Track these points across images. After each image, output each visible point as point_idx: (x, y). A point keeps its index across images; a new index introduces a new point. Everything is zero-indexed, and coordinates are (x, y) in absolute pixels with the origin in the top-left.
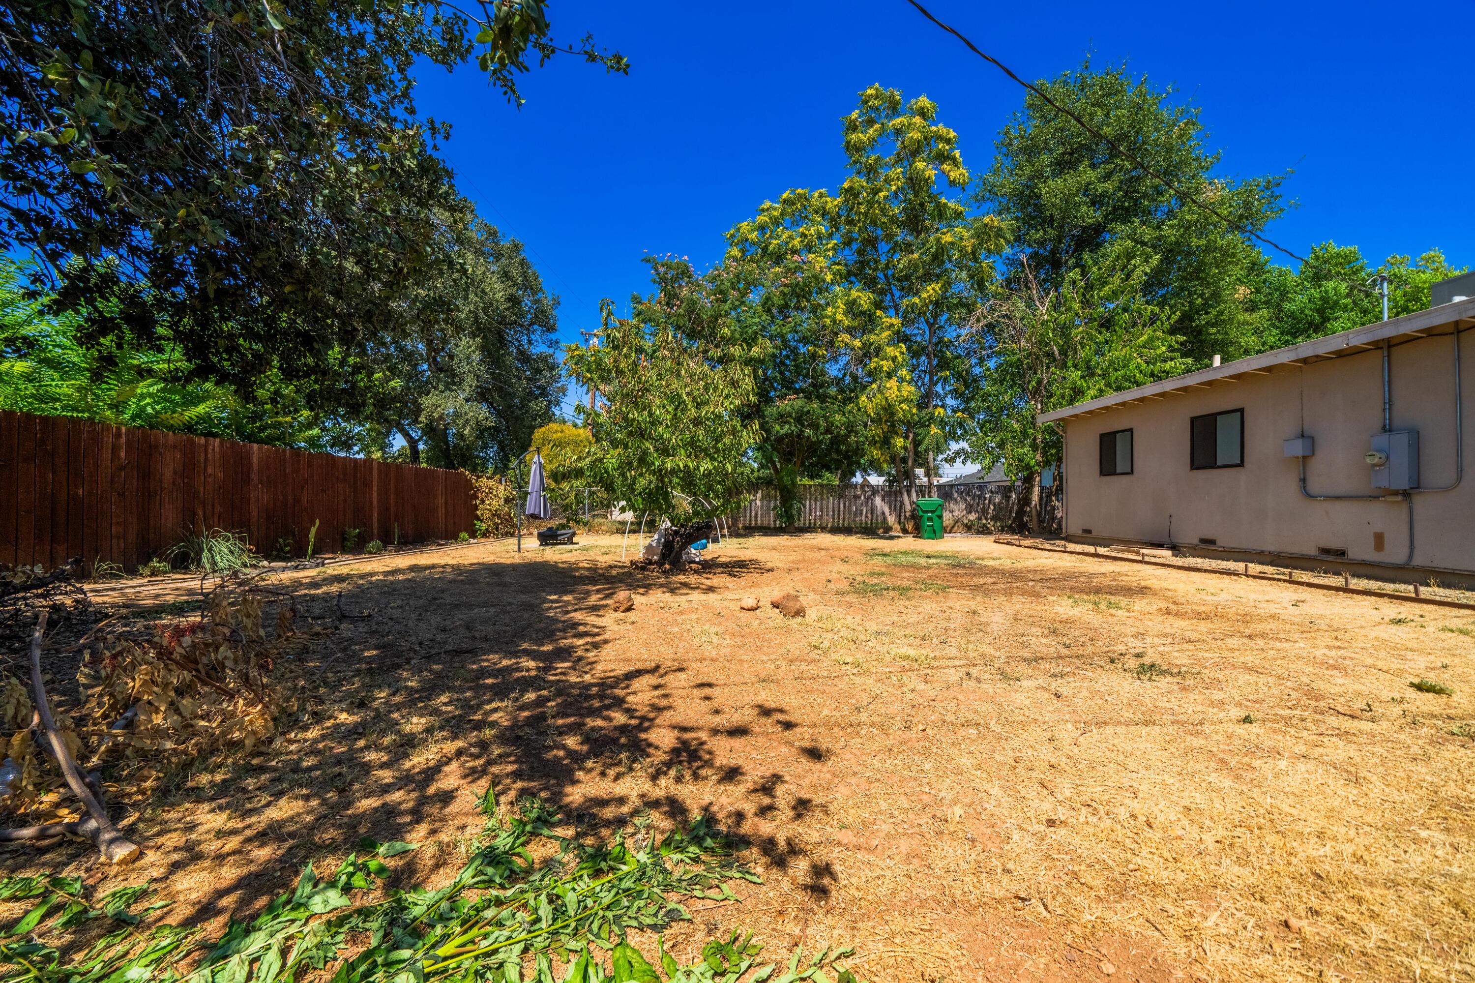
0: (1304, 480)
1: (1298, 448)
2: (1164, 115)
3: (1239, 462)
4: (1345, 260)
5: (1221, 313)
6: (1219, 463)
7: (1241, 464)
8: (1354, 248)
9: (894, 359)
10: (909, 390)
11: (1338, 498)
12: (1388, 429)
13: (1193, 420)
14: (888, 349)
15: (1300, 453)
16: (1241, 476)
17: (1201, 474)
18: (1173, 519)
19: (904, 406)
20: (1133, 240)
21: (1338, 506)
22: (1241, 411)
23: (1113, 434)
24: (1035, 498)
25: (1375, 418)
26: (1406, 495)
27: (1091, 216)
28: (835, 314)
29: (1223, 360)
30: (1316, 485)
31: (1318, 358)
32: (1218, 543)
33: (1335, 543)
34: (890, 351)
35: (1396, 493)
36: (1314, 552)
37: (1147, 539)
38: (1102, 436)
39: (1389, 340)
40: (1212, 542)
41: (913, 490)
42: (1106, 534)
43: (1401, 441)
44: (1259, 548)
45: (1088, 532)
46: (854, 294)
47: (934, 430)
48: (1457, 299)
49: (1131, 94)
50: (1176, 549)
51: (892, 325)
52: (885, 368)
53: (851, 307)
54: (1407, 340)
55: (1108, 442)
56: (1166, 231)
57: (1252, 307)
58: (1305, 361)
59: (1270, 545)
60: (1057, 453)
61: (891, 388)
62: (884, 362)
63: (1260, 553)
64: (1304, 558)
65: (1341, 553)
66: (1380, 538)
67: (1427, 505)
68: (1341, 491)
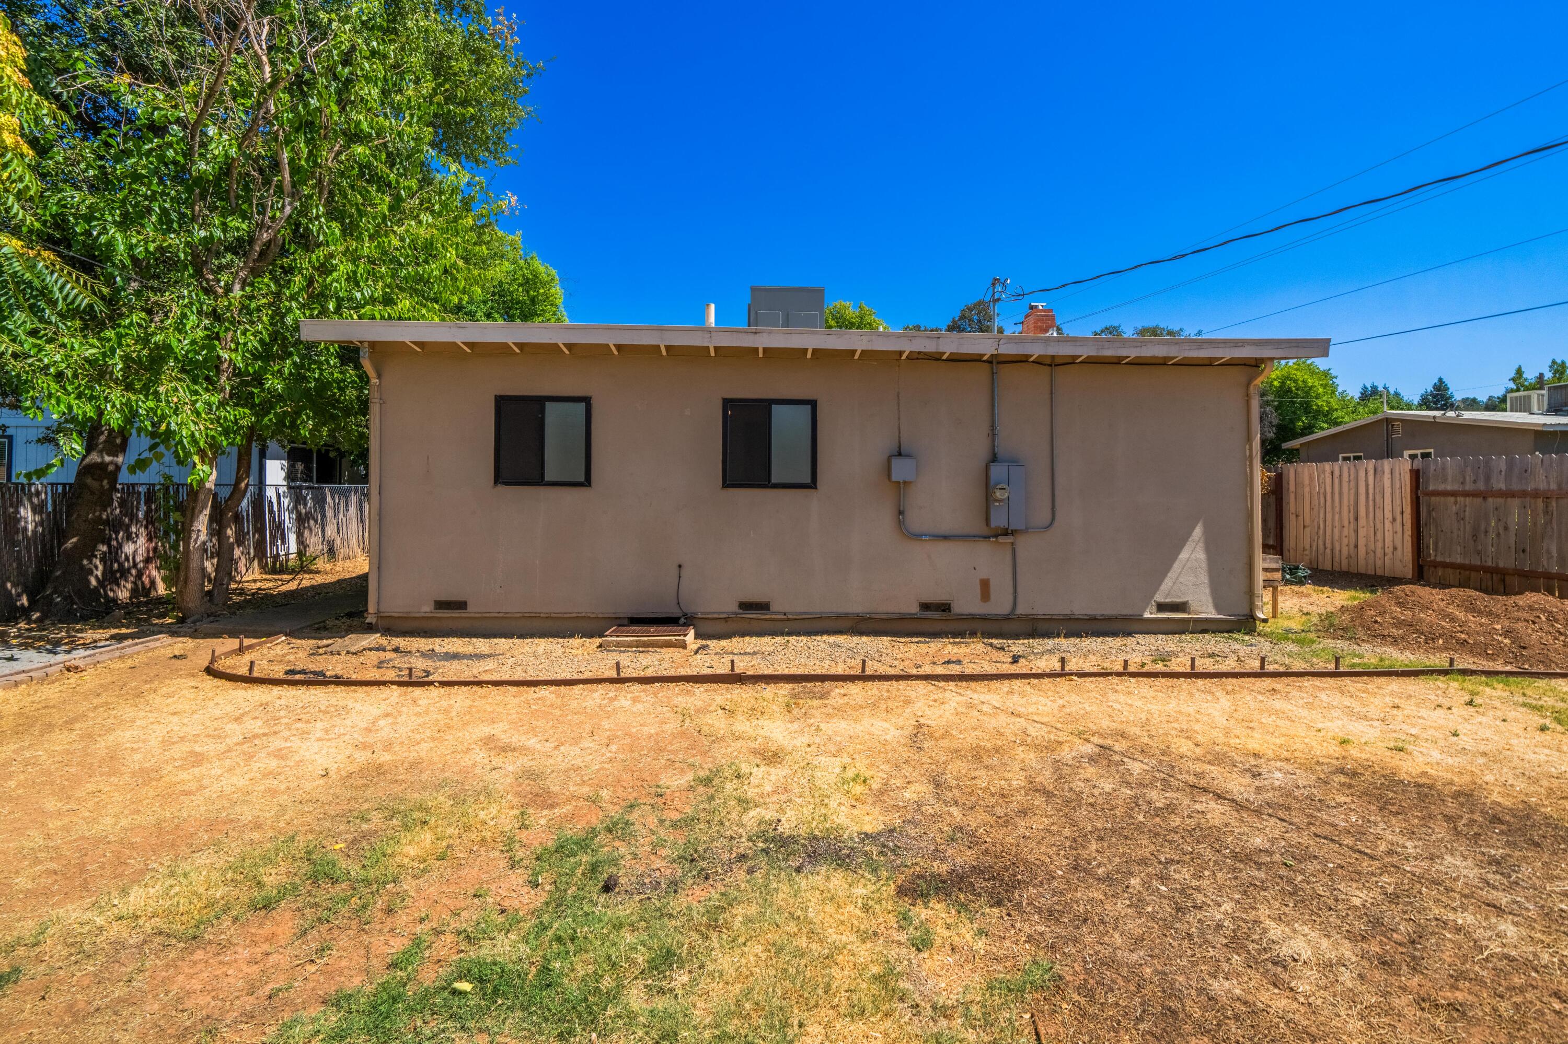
0: (900, 513)
3: (809, 481)
6: (773, 481)
7: (813, 484)
11: (946, 538)
12: (995, 459)
13: (728, 404)
16: (813, 502)
17: (742, 493)
18: (685, 573)
21: (943, 546)
22: (812, 404)
23: (526, 400)
26: (1013, 534)
30: (917, 520)
31: (936, 357)
32: (774, 608)
33: (938, 595)
35: (1007, 533)
36: (914, 609)
37: (626, 611)
38: (502, 400)
40: (763, 607)
43: (1019, 471)
44: (841, 610)
50: (690, 623)
59: (857, 604)
63: (840, 617)
64: (903, 618)
65: (945, 608)
66: (985, 585)
67: (1027, 546)
68: (945, 529)
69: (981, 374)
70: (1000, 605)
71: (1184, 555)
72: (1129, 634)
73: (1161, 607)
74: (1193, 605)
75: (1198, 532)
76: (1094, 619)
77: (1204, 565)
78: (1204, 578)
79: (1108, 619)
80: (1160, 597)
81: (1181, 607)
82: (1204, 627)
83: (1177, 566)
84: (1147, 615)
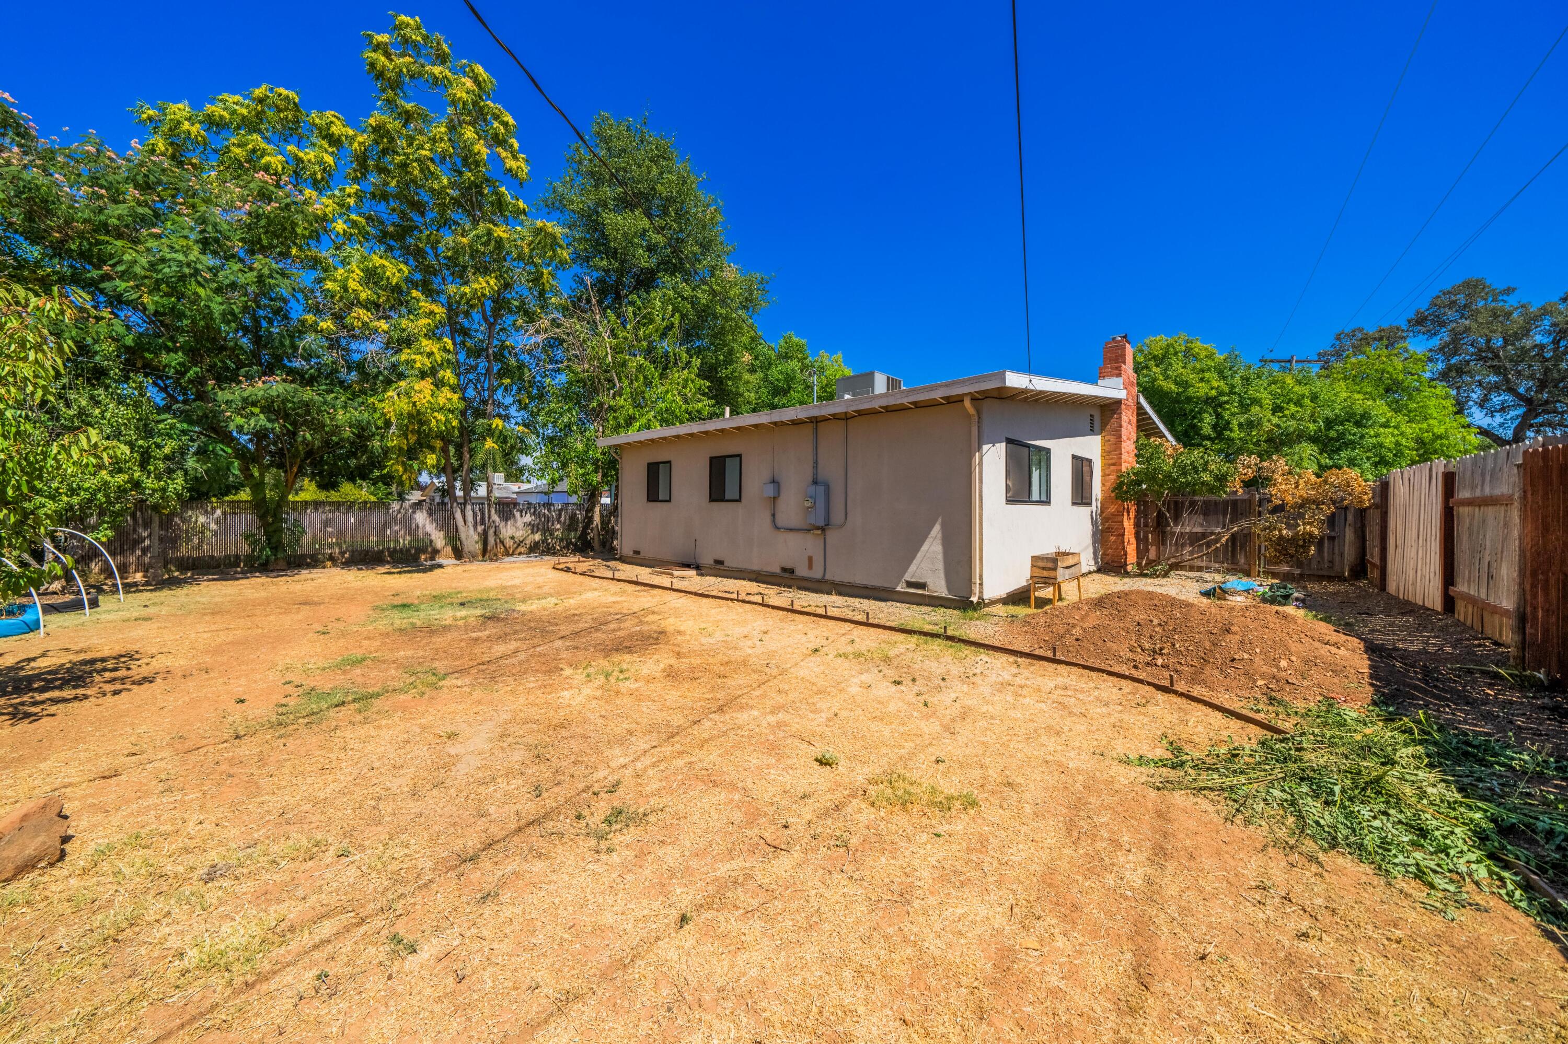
0: (774, 515)
1: (770, 491)
2: (702, 197)
3: (738, 498)
4: (800, 348)
5: (734, 371)
6: (727, 498)
7: (739, 500)
8: (804, 341)
9: (430, 354)
10: (447, 397)
11: (791, 530)
12: (815, 482)
13: (712, 459)
14: (425, 342)
15: (772, 495)
16: (739, 509)
17: (716, 505)
18: (697, 543)
19: (441, 417)
20: (676, 292)
21: (791, 536)
22: (740, 456)
23: (657, 464)
24: (597, 519)
25: (808, 475)
26: (823, 529)
27: (644, 260)
28: (347, 278)
29: (732, 414)
30: (780, 519)
31: (782, 424)
32: (725, 564)
33: (789, 565)
34: (427, 345)
35: (818, 528)
36: (778, 571)
37: (680, 560)
38: (649, 465)
39: (816, 418)
40: (722, 563)
41: (469, 507)
42: (650, 555)
43: (821, 489)
44: (749, 568)
45: (637, 552)
46: (377, 260)
47: (489, 444)
48: (847, 397)
49: (680, 167)
50: (698, 568)
51: (432, 313)
52: (418, 365)
53: (372, 276)
54: (825, 419)
55: (653, 470)
56: (699, 294)
57: (752, 371)
58: (775, 423)
60: (617, 474)
61: (420, 391)
62: (418, 357)
63: (749, 571)
64: (773, 575)
65: (792, 571)
66: (810, 559)
67: (832, 536)
68: (792, 525)
69: (809, 430)
70: (817, 573)
71: (925, 548)
72: (885, 600)
73: (910, 584)
74: (931, 585)
75: (937, 528)
76: (866, 587)
77: (940, 556)
78: (940, 566)
79: (873, 588)
80: (908, 577)
81: (922, 586)
82: (936, 602)
83: (919, 555)
84: (899, 589)
